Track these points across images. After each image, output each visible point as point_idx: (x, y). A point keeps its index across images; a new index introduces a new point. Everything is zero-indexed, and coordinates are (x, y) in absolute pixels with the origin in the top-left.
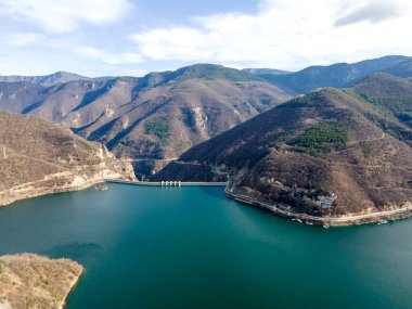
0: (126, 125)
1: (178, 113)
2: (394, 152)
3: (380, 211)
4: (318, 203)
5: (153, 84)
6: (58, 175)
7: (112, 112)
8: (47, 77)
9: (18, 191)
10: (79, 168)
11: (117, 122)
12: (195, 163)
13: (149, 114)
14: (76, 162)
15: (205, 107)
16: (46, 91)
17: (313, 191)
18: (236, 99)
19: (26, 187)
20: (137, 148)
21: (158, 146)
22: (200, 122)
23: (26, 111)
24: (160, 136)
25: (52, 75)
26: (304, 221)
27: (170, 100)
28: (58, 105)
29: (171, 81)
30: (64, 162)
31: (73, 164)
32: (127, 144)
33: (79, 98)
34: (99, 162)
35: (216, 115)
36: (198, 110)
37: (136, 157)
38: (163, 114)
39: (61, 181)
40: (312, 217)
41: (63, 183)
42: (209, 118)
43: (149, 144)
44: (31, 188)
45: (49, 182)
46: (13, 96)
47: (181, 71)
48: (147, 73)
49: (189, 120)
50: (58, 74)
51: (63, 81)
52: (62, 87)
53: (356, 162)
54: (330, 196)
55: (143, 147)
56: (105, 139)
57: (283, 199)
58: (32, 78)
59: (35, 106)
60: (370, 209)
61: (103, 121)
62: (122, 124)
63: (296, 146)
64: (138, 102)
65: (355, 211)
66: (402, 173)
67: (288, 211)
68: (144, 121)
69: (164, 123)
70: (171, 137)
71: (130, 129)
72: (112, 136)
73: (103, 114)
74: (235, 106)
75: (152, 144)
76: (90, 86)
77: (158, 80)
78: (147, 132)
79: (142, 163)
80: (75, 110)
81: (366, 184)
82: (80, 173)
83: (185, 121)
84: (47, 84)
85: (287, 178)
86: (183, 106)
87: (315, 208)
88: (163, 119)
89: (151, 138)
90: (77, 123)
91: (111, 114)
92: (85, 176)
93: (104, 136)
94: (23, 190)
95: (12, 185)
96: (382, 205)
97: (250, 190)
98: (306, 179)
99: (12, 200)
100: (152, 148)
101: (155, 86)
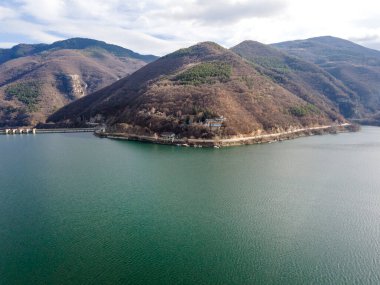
1: (51, 79)
2: (272, 88)
3: (269, 133)
4: (207, 125)
15: (84, 75)
17: (200, 114)
18: (119, 71)
21: (22, 112)
22: (78, 89)
24: (27, 103)
26: (191, 145)
27: (41, 66)
35: (96, 82)
36: (75, 77)
38: (32, 80)
40: (201, 140)
42: (89, 85)
43: (10, 110)
48: (16, 44)
49: (65, 86)
53: (241, 91)
54: (218, 117)
57: (166, 127)
60: (259, 131)
63: (179, 81)
65: (246, 132)
66: (282, 104)
67: (172, 138)
69: (33, 89)
70: (41, 103)
75: (14, 111)
78: (9, 98)
81: (253, 110)
83: (59, 88)
85: (170, 107)
86: (57, 72)
87: (204, 131)
88: (31, 84)
89: (14, 104)
96: (270, 127)
97: (127, 126)
98: (191, 106)
100: (14, 115)
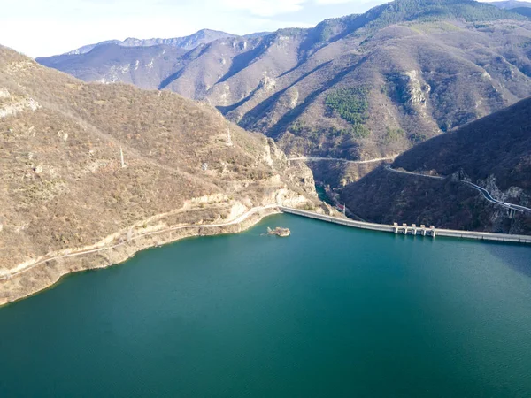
0: (294, 103)
1: (379, 80)
5: (330, 36)
6: (204, 199)
7: (273, 83)
8: (188, 38)
9: (141, 230)
10: (237, 186)
11: (281, 98)
12: (430, 174)
13: (330, 84)
14: (232, 174)
15: (426, 70)
16: (187, 56)
18: (480, 52)
19: (154, 223)
20: (314, 140)
21: (347, 137)
22: (418, 96)
23: (164, 84)
24: (351, 121)
25: (194, 35)
27: (364, 59)
28: (202, 74)
29: (360, 30)
30: (213, 172)
31: (227, 178)
32: (299, 133)
33: (227, 63)
34: (270, 174)
35: (446, 82)
36: (413, 75)
37: (313, 154)
38: (354, 83)
39: (211, 214)
41: (213, 217)
42: (433, 87)
43: (333, 133)
44: (162, 225)
45: (190, 213)
46: (151, 64)
47: (376, 13)
49: (399, 93)
50: (201, 33)
51: (207, 41)
52: (206, 49)
55: (323, 138)
56: (265, 124)
58: (172, 40)
59: (174, 76)
61: (261, 97)
62: (289, 101)
64: (311, 65)
68: (323, 95)
69: (357, 98)
70: (370, 122)
71: (301, 108)
72: (274, 119)
73: (260, 86)
74: (481, 64)
75: (338, 134)
76: (241, 45)
77: (336, 30)
78: (329, 113)
79: (323, 165)
80: (223, 80)
82: (239, 195)
83: (391, 95)
84: (188, 48)
86: (388, 69)
88: (355, 91)
89: (336, 123)
90: (225, 100)
91: (271, 85)
92: (248, 201)
93: (264, 120)
94: (149, 229)
95: (132, 220)
99: (131, 252)
100: (338, 140)
101: (332, 40)
